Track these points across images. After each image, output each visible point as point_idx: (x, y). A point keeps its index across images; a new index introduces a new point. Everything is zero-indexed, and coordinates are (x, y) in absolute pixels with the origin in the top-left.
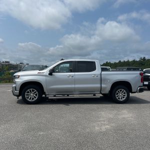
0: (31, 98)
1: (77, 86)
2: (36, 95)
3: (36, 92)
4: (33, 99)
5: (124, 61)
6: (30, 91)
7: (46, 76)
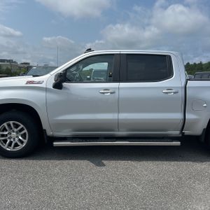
0: (11, 143)
1: (124, 116)
2: (24, 136)
3: (22, 129)
4: (16, 145)
5: (195, 64)
6: (9, 125)
7: (46, 90)
